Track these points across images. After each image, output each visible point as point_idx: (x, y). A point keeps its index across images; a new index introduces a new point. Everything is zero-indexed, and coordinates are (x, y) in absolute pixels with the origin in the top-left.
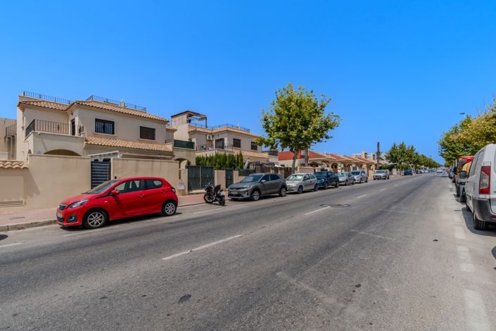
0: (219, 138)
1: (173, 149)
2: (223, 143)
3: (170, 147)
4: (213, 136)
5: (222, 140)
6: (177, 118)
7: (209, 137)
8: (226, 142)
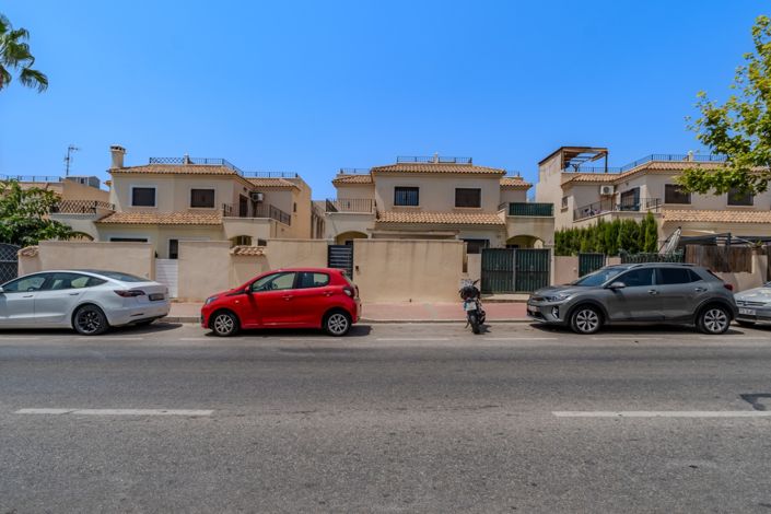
0: (629, 188)
1: (507, 218)
2: (637, 200)
3: (502, 217)
4: (616, 188)
5: (635, 192)
6: (546, 165)
7: (606, 190)
8: (643, 195)
